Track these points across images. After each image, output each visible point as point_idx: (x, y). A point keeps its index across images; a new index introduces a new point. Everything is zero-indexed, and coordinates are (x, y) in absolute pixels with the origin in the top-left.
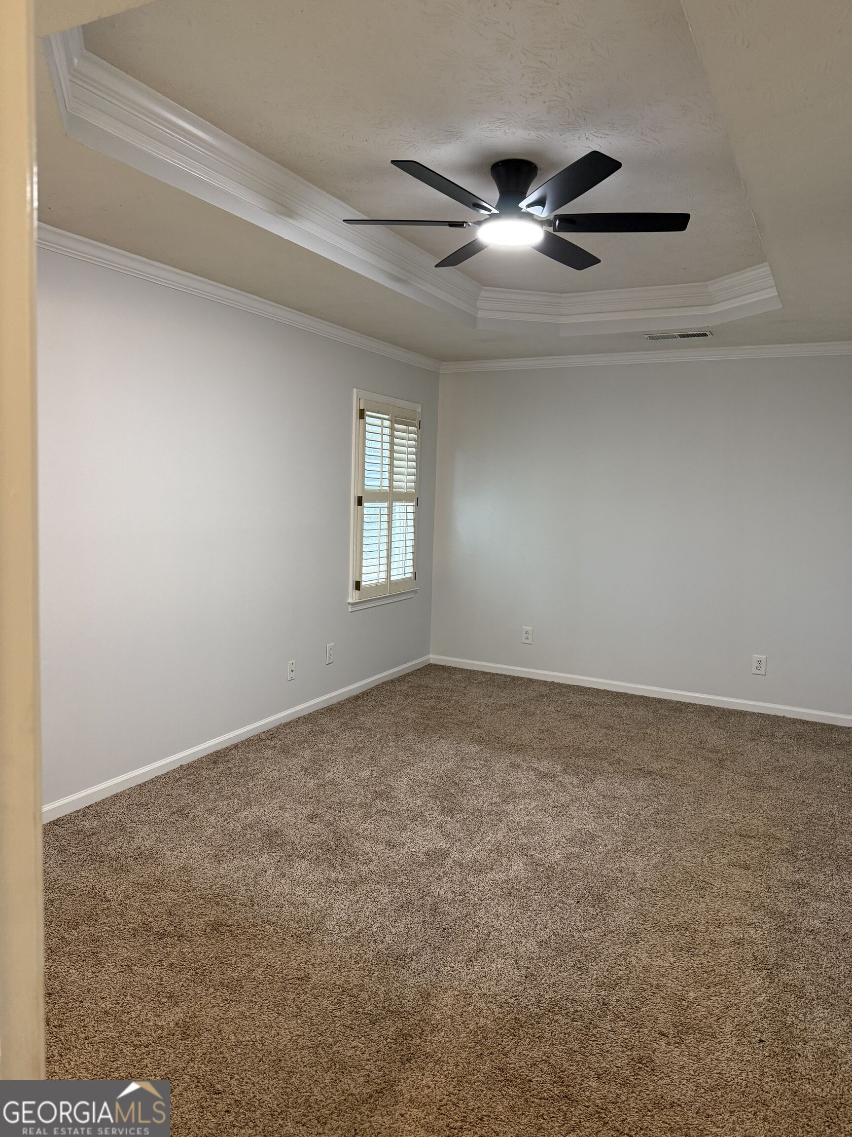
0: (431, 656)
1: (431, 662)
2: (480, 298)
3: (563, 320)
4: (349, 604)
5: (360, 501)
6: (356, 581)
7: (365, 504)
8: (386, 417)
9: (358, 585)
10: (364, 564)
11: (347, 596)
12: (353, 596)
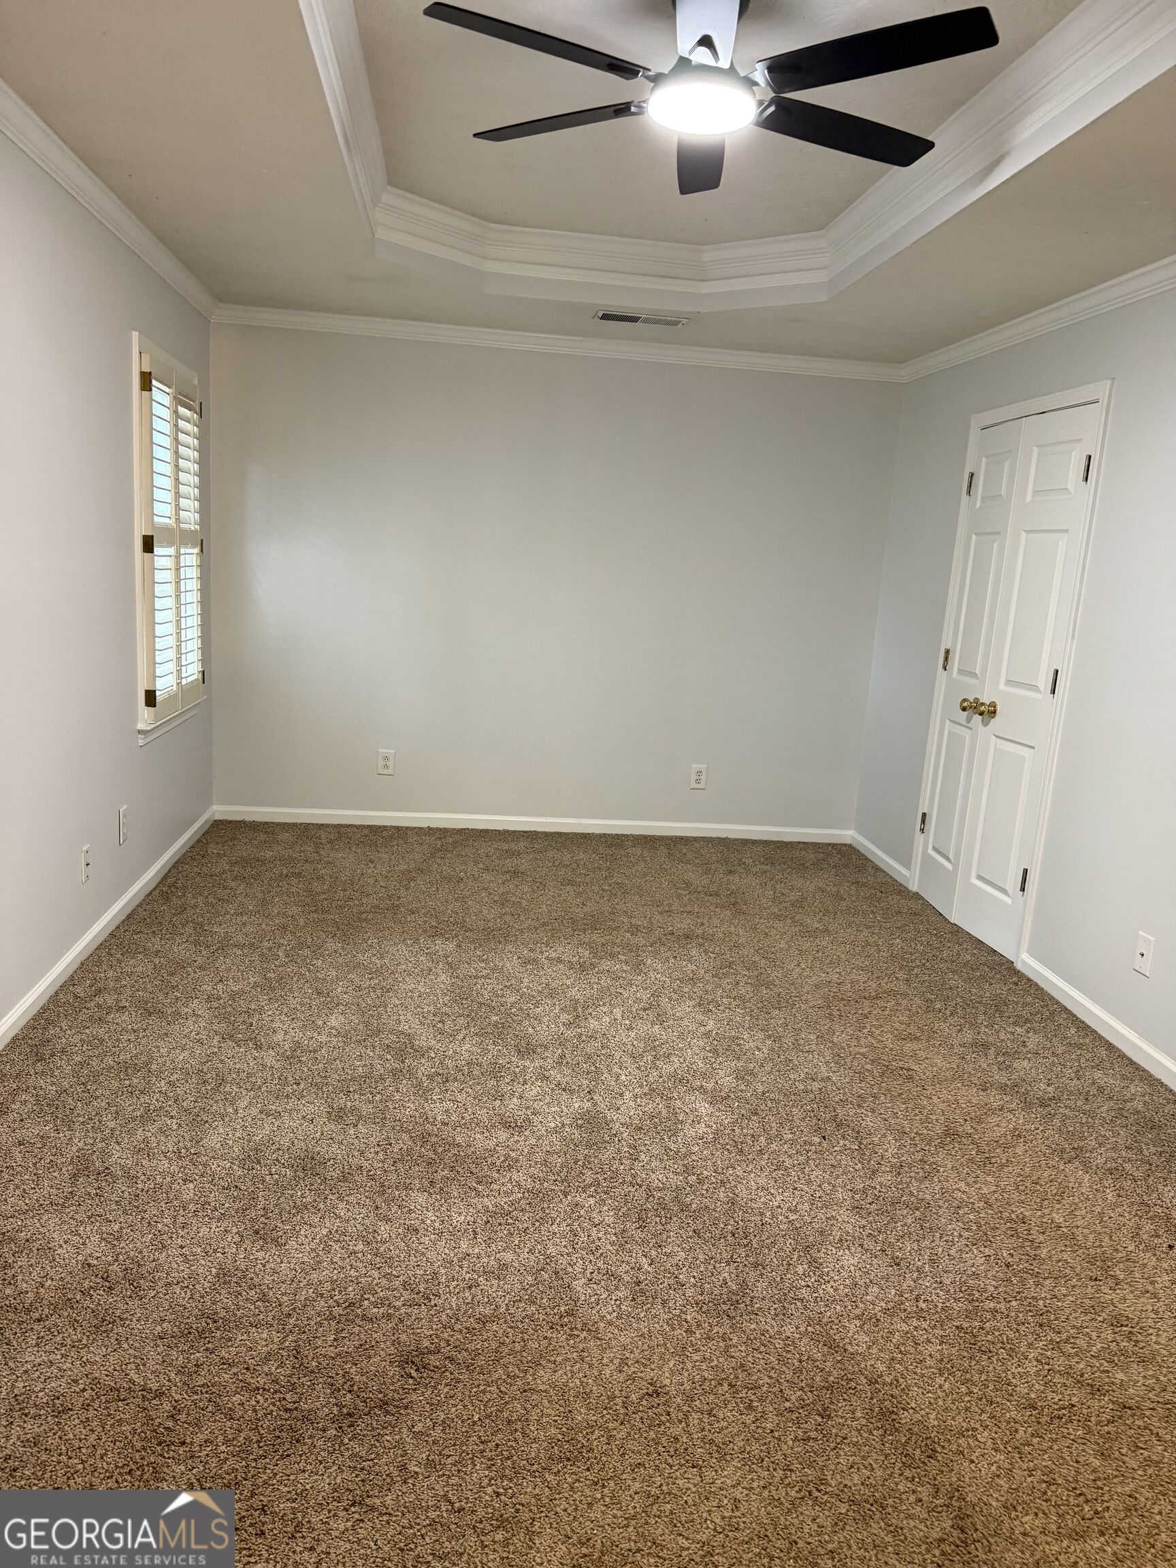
0: (216, 808)
1: (218, 817)
2: (379, 205)
3: (491, 267)
4: (140, 732)
5: (148, 545)
6: (146, 691)
7: (157, 550)
8: (167, 390)
9: (151, 698)
10: (158, 660)
11: (135, 720)
12: (145, 718)
